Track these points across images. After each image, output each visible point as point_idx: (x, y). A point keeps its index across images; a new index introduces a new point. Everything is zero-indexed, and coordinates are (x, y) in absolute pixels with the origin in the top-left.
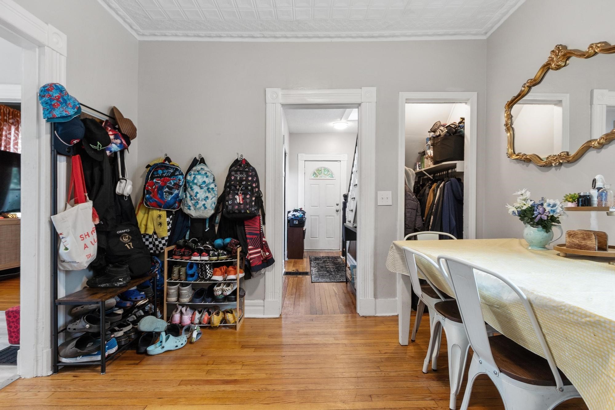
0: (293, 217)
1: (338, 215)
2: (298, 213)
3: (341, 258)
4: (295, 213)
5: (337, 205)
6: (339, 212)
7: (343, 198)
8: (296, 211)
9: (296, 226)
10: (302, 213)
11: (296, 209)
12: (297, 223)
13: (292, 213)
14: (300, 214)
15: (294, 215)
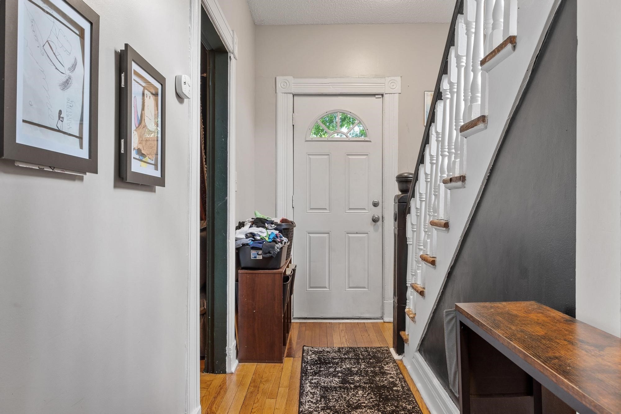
0: (249, 241)
1: (376, 230)
2: (263, 230)
3: (394, 361)
4: (255, 230)
5: (375, 205)
6: (380, 223)
7: (396, 184)
8: (259, 222)
9: (257, 266)
10: (276, 229)
11: (259, 215)
12: (260, 257)
13: (246, 229)
14: (270, 232)
15: (253, 235)
